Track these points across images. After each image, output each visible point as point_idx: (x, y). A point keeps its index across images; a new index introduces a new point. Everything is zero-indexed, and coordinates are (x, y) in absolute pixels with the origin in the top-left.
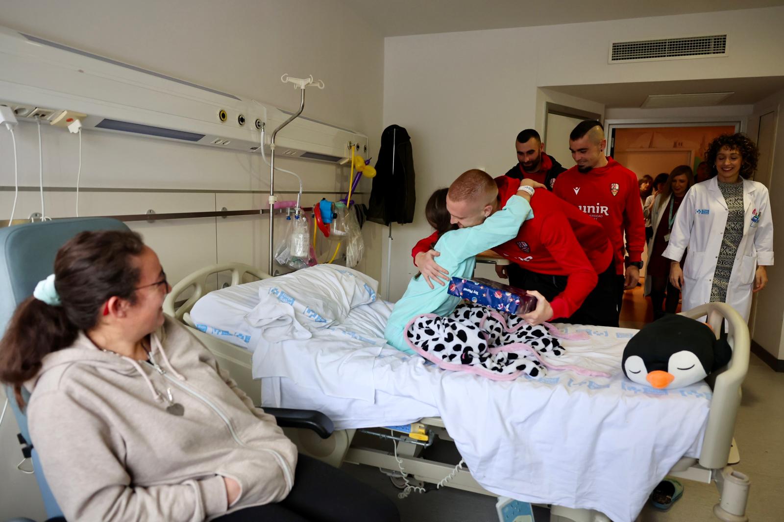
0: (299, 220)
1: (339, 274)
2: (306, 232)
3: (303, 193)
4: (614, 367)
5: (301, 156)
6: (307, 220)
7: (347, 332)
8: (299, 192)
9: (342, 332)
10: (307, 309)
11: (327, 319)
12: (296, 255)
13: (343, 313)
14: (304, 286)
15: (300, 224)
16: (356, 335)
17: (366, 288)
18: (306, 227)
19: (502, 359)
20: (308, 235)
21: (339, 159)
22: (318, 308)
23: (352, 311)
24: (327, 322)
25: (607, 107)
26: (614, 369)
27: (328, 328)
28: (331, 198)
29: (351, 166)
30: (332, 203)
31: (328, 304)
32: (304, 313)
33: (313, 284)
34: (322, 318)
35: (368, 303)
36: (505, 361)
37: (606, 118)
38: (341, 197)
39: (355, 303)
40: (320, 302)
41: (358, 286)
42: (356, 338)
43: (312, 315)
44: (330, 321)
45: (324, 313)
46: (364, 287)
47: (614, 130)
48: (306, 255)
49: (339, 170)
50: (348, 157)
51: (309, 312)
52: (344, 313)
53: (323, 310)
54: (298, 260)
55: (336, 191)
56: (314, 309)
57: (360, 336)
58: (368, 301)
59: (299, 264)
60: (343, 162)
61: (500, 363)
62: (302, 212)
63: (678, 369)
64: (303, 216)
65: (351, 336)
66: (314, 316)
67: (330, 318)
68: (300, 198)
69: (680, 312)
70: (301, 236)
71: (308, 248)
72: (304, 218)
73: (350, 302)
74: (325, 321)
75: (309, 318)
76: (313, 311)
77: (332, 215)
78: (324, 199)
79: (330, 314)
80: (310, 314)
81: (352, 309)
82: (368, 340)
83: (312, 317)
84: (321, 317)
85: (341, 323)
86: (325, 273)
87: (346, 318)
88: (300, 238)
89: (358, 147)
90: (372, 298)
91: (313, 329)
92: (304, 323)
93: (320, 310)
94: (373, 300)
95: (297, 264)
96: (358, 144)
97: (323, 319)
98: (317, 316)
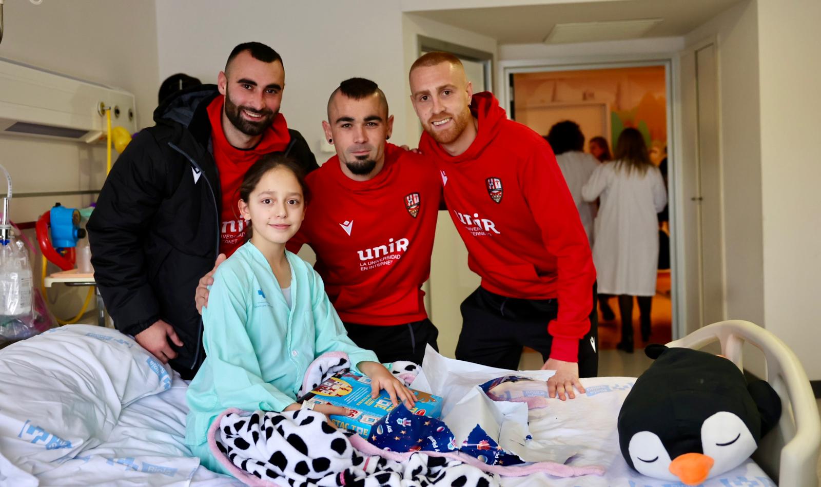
0: (8, 247)
1: (97, 343)
2: (24, 267)
3: (15, 196)
4: (601, 450)
5: (7, 130)
6: (26, 245)
7: (116, 460)
8: (6, 195)
9: (106, 460)
10: (28, 426)
11: (71, 441)
12: (7, 313)
13: (107, 420)
14: (19, 376)
15: (11, 254)
16: (136, 463)
17: (150, 366)
18: (24, 259)
19: (420, 468)
20: (29, 274)
21: (82, 133)
22: (51, 420)
23: (128, 412)
24: (72, 445)
25: (500, 42)
26: (603, 454)
27: (76, 458)
28: (71, 203)
29: (105, 146)
30: (74, 210)
31: (73, 408)
32: (20, 436)
33: (41, 371)
34: (62, 440)
35: (156, 392)
36: (425, 470)
37: (500, 59)
38: (92, 199)
39: (132, 396)
40: (57, 408)
41: (137, 363)
42: (135, 469)
43: (37, 438)
44: (78, 443)
45: (66, 428)
46: (146, 364)
47: (511, 76)
48: (27, 310)
49: (84, 154)
50: (100, 129)
51: (30, 431)
52: (110, 419)
53: (62, 422)
54: (13, 321)
55: (82, 189)
56: (41, 423)
57: (144, 464)
58: (156, 389)
59: (15, 328)
60: (90, 139)
61: (418, 476)
62: (14, 231)
63: (718, 445)
64: (17, 238)
65: (124, 468)
66: (44, 438)
67: (79, 437)
68: (8, 206)
69: (670, 340)
70: (15, 277)
71: (29, 298)
72: (18, 243)
73: (121, 394)
74: (68, 445)
75: (34, 445)
76: (40, 428)
77: (76, 233)
78: (58, 205)
79: (79, 426)
80: (33, 437)
81: (125, 407)
82: (161, 468)
83: (39, 441)
84: (58, 437)
85: (103, 441)
86: (66, 345)
87: (113, 427)
88: (13, 281)
89: (117, 112)
90: (163, 384)
91: (42, 467)
92: (20, 459)
93: (57, 423)
94: (166, 386)
95: (12, 329)
96: (116, 107)
97: (64, 441)
98: (50, 437)
